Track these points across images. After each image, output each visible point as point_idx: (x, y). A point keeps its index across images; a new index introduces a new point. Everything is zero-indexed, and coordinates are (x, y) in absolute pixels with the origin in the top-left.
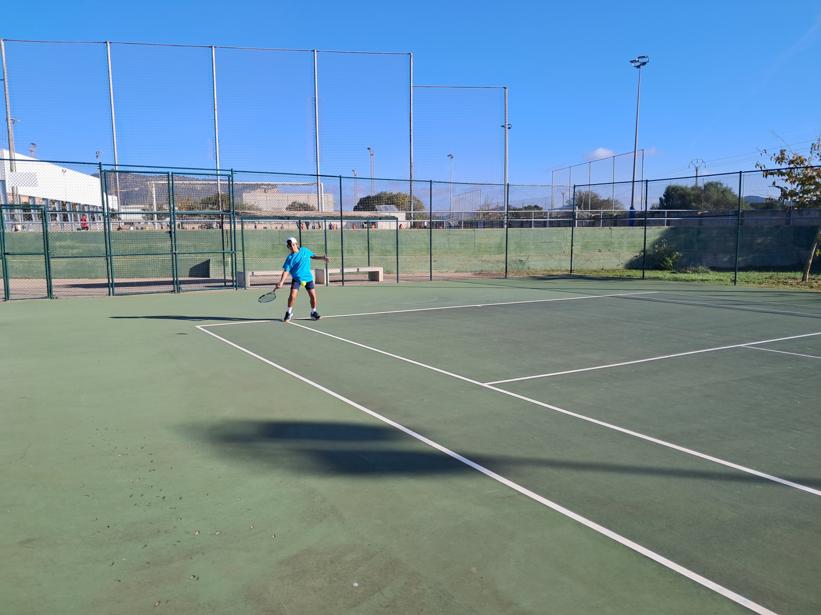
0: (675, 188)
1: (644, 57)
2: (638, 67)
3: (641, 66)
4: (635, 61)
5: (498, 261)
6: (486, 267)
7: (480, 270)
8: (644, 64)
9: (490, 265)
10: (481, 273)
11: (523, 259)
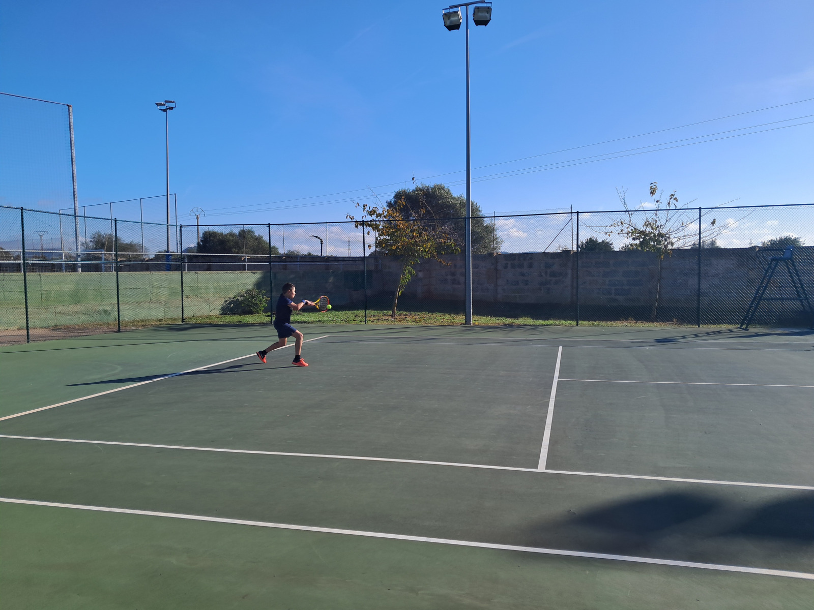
0: (213, 234)
1: (171, 102)
2: (164, 110)
3: (168, 110)
4: (161, 104)
5: (77, 313)
6: (64, 320)
7: (53, 324)
8: (171, 108)
9: (68, 317)
10: (56, 328)
11: (108, 308)
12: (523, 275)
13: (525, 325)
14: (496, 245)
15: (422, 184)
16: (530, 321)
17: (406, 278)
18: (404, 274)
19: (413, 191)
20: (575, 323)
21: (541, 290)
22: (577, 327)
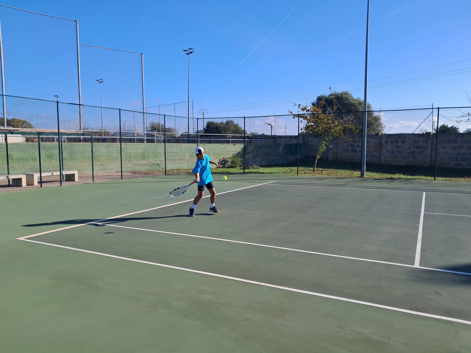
0: (212, 123)
1: (191, 49)
2: (188, 54)
3: (190, 54)
4: (186, 51)
5: (144, 164)
6: (137, 168)
7: (132, 170)
9: (139, 167)
10: (134, 172)
11: (159, 162)
12: (398, 147)
13: (399, 178)
14: (381, 129)
15: (334, 91)
16: (402, 176)
17: (323, 148)
18: (322, 146)
19: (329, 96)
20: (433, 178)
21: (410, 157)
22: (434, 181)
